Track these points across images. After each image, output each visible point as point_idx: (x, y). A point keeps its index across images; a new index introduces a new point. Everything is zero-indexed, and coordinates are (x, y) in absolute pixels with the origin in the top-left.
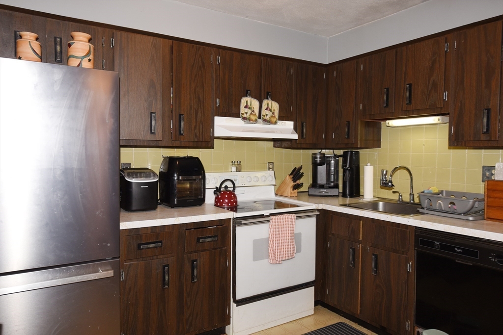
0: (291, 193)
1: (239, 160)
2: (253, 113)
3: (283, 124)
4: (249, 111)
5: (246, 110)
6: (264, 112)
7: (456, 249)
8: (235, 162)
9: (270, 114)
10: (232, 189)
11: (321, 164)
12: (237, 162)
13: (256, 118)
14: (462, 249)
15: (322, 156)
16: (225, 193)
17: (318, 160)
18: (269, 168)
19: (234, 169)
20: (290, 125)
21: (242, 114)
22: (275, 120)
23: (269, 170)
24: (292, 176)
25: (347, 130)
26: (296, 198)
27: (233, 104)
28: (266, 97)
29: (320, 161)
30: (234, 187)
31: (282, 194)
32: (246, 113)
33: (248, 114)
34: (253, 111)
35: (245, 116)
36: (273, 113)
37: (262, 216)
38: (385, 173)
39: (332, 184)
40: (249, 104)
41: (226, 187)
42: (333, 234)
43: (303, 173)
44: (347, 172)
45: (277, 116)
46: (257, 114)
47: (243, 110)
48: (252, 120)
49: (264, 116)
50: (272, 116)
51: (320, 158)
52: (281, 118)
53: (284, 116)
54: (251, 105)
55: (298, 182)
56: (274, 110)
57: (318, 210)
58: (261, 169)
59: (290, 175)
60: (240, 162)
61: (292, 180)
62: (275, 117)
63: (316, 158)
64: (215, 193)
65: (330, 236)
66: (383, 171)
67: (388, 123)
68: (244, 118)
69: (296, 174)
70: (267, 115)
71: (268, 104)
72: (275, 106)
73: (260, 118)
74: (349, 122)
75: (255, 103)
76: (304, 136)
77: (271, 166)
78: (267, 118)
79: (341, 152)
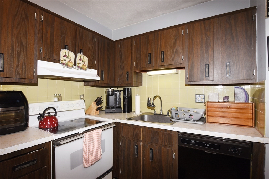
0: (95, 113)
1: (60, 94)
2: (70, 61)
3: (90, 71)
4: (67, 60)
5: (65, 58)
6: (78, 61)
7: (205, 145)
8: (57, 95)
9: (82, 63)
10: (53, 114)
11: (112, 95)
12: (59, 95)
13: (73, 65)
14: (209, 144)
15: (112, 91)
16: (47, 117)
17: (110, 93)
18: (81, 98)
19: (56, 99)
20: (95, 72)
21: (61, 60)
22: (86, 68)
23: (81, 99)
24: (96, 103)
25: (127, 76)
26: (98, 115)
27: (54, 53)
28: (79, 52)
29: (111, 93)
30: (56, 112)
31: (90, 113)
32: (65, 60)
33: (66, 61)
34: (70, 60)
35: (64, 62)
36: (84, 63)
37: (78, 134)
38: (149, 99)
39: (118, 106)
40: (67, 55)
41: (49, 113)
42: (123, 137)
43: (102, 101)
44: (126, 100)
45: (87, 65)
46: (73, 63)
47: (62, 58)
48: (70, 66)
49: (78, 64)
50: (84, 65)
51: (111, 92)
52: (90, 67)
53: (91, 66)
54: (68, 55)
55: (100, 106)
56: (85, 61)
57: (114, 123)
58: (75, 99)
59: (94, 102)
60: (61, 95)
61: (96, 105)
62: (85, 65)
63: (109, 92)
64: (38, 118)
65: (121, 138)
66: (149, 98)
67: (148, 73)
68: (63, 64)
69: (98, 101)
70: (80, 64)
71: (81, 57)
72: (86, 59)
73: (75, 65)
74: (128, 72)
75: (72, 55)
76: (103, 79)
77: (82, 97)
78: (80, 65)
79: (122, 89)
